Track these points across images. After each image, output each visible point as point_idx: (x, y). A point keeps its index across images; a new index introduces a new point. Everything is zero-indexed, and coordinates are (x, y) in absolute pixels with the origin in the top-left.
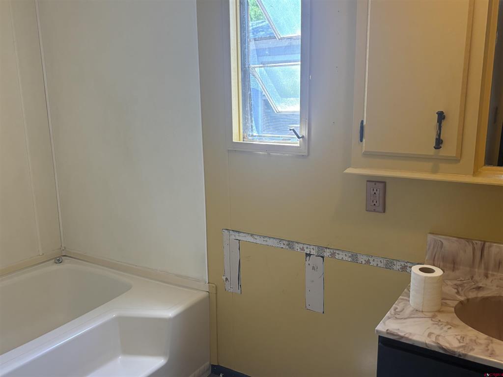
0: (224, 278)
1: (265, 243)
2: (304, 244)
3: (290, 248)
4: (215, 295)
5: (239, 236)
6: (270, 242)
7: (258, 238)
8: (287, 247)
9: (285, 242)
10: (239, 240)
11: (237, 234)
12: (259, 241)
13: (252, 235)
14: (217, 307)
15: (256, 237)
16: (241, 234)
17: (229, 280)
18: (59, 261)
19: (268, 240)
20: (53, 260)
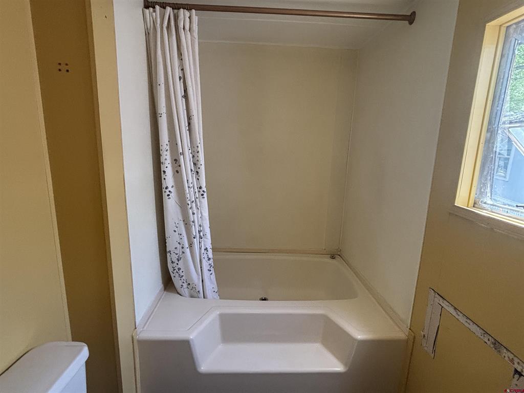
0: (423, 333)
1: (466, 325)
2: (515, 356)
3: (495, 349)
4: (412, 343)
5: (443, 302)
6: (474, 328)
7: (461, 315)
8: (492, 346)
9: (490, 338)
10: (442, 307)
11: (441, 299)
12: (462, 319)
13: (455, 309)
14: (411, 354)
15: (459, 313)
16: (445, 302)
17: (426, 338)
18: (333, 257)
19: (471, 324)
20: (330, 256)
